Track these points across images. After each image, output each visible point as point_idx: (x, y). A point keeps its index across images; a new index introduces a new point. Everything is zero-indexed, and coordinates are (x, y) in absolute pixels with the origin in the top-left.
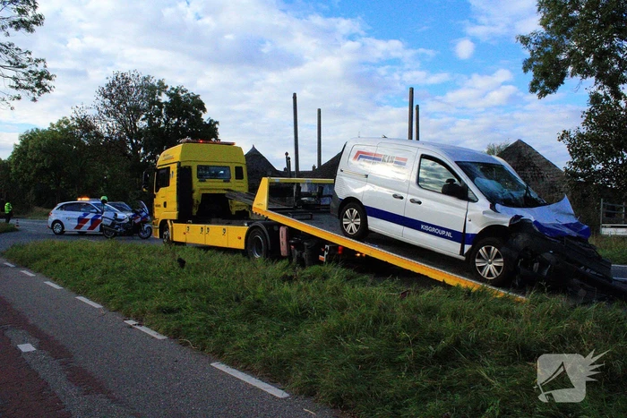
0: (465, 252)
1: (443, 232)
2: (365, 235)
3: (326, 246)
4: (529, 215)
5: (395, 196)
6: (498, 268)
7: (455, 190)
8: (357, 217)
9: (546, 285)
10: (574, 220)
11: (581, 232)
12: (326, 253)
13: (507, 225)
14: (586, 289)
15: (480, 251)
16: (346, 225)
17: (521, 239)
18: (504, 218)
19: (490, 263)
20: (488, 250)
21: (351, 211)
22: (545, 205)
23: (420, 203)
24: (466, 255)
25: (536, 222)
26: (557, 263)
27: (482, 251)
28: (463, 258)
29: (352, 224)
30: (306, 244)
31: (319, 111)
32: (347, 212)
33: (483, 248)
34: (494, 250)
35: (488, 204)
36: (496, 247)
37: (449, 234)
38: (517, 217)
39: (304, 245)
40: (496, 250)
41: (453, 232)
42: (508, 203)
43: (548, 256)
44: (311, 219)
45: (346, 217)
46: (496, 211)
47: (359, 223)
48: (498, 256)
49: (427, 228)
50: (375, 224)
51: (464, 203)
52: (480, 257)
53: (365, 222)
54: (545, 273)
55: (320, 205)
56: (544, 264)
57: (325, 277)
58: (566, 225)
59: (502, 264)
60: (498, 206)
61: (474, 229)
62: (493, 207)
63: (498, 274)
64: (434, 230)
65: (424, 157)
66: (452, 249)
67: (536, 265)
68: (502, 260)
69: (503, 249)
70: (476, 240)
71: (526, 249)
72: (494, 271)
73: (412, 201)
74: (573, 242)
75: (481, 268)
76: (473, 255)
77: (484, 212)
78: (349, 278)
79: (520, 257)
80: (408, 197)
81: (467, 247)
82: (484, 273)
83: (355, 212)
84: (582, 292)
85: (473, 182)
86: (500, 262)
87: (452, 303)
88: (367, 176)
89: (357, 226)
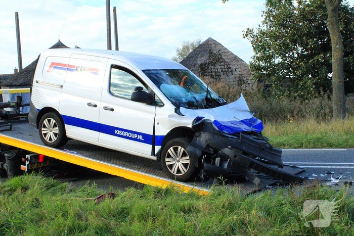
0: (156, 152)
1: (135, 136)
2: (63, 142)
3: (27, 156)
4: (209, 115)
5: (89, 105)
6: (186, 165)
7: (143, 97)
8: (55, 126)
9: (224, 179)
10: (249, 116)
11: (255, 127)
12: (27, 163)
13: (190, 126)
14: (260, 177)
15: (169, 151)
16: (45, 134)
17: (203, 138)
18: (187, 120)
19: (179, 161)
20: (176, 150)
21: (49, 121)
22: (224, 104)
23: (112, 110)
24: (157, 155)
25: (216, 122)
26: (235, 156)
27: (171, 151)
28: (155, 158)
29: (51, 133)
30: (6, 155)
31: (17, 15)
32: (46, 122)
33: (171, 148)
34: (181, 149)
35: (173, 108)
36: (182, 146)
37: (140, 137)
38: (199, 119)
39: (4, 157)
40: (183, 149)
41: (145, 135)
42: (191, 105)
43: (227, 151)
44: (10, 130)
45: (44, 126)
46: (180, 114)
47: (57, 132)
48: (184, 154)
49: (120, 133)
50: (73, 132)
51: (152, 108)
52: (169, 156)
53: (63, 131)
54: (226, 165)
55: (19, 115)
56: (224, 158)
57: (25, 189)
58: (243, 122)
59: (188, 162)
60: (182, 109)
61: (162, 131)
62: (177, 111)
63: (186, 171)
64: (127, 134)
65: (113, 66)
66: (144, 150)
67: (218, 160)
68: (188, 158)
69: (189, 148)
70: (164, 141)
71: (208, 146)
72: (182, 168)
73: (106, 108)
74: (248, 136)
75: (171, 166)
76: (162, 155)
77: (170, 116)
78: (48, 187)
79: (203, 154)
80: (101, 105)
81: (158, 148)
82: (174, 171)
83: (53, 121)
84: (257, 181)
85: (159, 88)
86: (187, 160)
87: (143, 203)
88: (62, 86)
89: (56, 135)
